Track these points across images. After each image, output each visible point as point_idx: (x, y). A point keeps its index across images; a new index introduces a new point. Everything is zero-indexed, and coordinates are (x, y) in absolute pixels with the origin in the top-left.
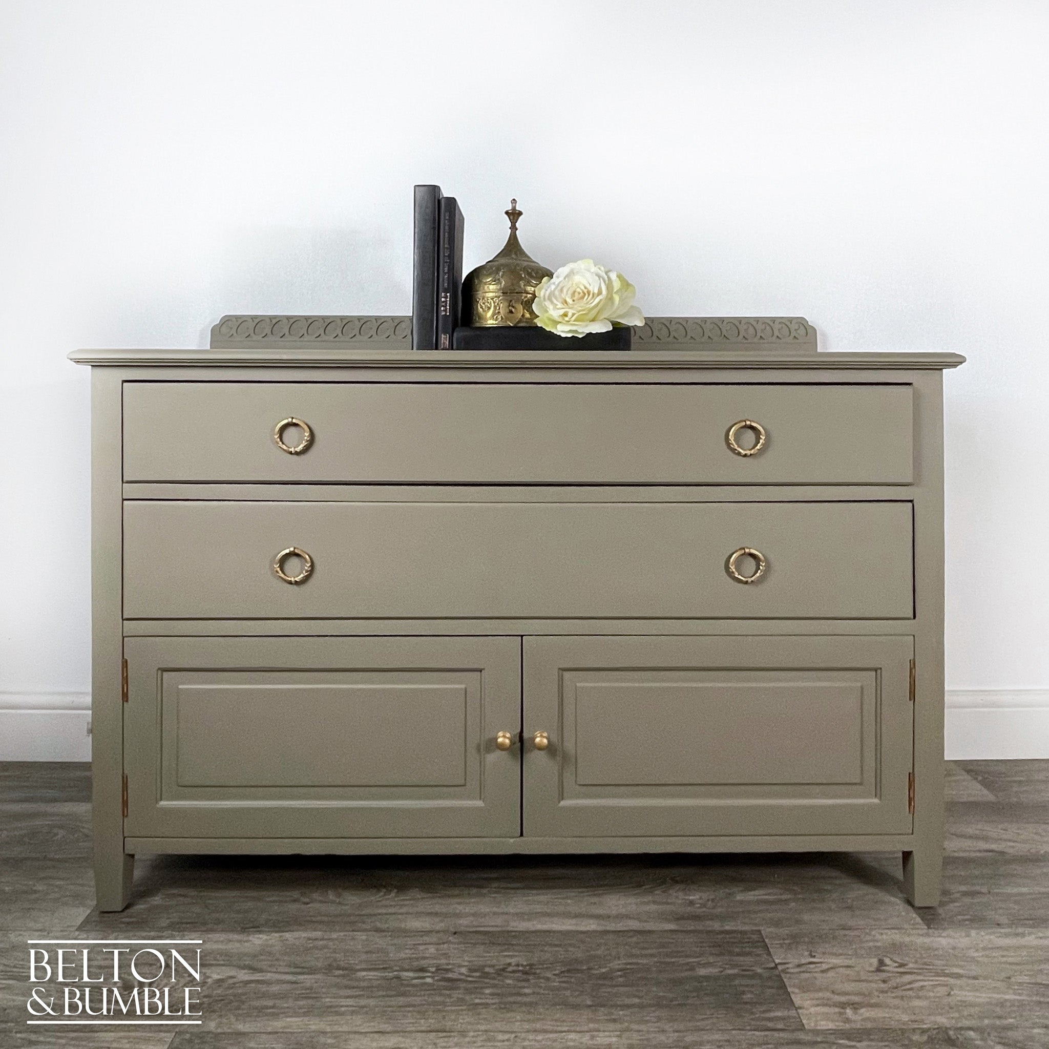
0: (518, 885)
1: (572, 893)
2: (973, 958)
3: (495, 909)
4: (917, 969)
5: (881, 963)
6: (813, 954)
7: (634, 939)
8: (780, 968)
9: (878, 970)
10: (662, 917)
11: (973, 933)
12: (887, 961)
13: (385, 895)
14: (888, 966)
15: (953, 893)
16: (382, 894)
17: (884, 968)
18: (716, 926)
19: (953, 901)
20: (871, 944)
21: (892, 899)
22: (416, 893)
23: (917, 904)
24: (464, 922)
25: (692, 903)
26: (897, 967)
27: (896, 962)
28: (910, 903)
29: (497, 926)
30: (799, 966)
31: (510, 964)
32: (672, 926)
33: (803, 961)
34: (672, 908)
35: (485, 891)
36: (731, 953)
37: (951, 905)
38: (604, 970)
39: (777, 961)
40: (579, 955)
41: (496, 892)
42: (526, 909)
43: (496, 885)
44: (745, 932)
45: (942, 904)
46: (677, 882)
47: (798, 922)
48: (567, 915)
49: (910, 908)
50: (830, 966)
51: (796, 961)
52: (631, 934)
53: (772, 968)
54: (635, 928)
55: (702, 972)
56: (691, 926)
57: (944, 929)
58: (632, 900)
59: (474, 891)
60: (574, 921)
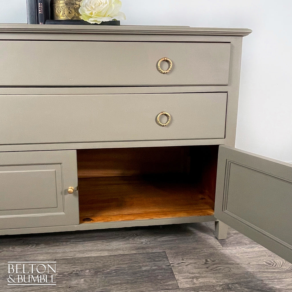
0: (81, 240)
1: (100, 242)
2: (237, 257)
3: (71, 250)
4: (219, 262)
5: (206, 261)
6: (183, 259)
7: (121, 258)
8: (172, 265)
9: (206, 264)
10: (131, 249)
11: (238, 247)
12: (209, 260)
13: (31, 247)
14: (208, 262)
15: (231, 234)
16: (30, 246)
17: (207, 263)
18: (150, 251)
19: (232, 236)
20: (203, 254)
21: (211, 237)
22: (43, 246)
23: (219, 239)
24: (59, 255)
25: (142, 243)
26: (211, 262)
27: (211, 260)
28: (217, 238)
29: (71, 256)
30: (178, 264)
31: (74, 271)
32: (135, 252)
33: (180, 262)
34: (135, 245)
35: (68, 243)
36: (154, 261)
37: (230, 238)
38: (108, 271)
39: (171, 263)
40: (100, 265)
41: (73, 243)
42: (83, 249)
43: (73, 240)
44: (159, 253)
45: (228, 238)
46: (138, 235)
47: (178, 247)
48: (98, 250)
49: (216, 240)
50: (189, 263)
51: (177, 262)
52: (120, 256)
53: (169, 266)
54: (121, 254)
55: (144, 269)
56: (141, 251)
57: (228, 247)
58: (122, 243)
59: (64, 243)
60: (99, 253)
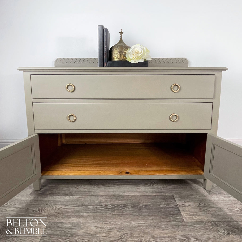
1: (133, 186)
2: (219, 203)
3: (117, 190)
4: (208, 206)
5: (200, 204)
6: (185, 202)
7: (147, 198)
8: (178, 205)
10: (153, 192)
11: (219, 196)
12: (201, 203)
14: (201, 205)
15: (213, 186)
16: (94, 186)
17: (200, 205)
18: (164, 194)
19: (214, 188)
20: (197, 199)
21: (201, 188)
22: (101, 186)
23: (207, 189)
24: (111, 193)
25: (159, 188)
26: (203, 205)
27: (203, 204)
28: (205, 189)
29: (118, 194)
31: (120, 204)
32: (155, 195)
33: (183, 204)
34: (154, 190)
35: (115, 185)
36: (167, 201)
37: (214, 189)
38: (140, 206)
39: (178, 204)
40: (135, 202)
42: (124, 190)
43: (117, 184)
44: (170, 196)
45: (212, 189)
46: (155, 183)
47: (181, 193)
49: (205, 190)
50: (189, 205)
51: (181, 204)
52: (146, 196)
53: (176, 205)
55: (162, 206)
56: (158, 194)
57: (213, 195)
58: (146, 188)
59: (113, 185)
60: (134, 193)
